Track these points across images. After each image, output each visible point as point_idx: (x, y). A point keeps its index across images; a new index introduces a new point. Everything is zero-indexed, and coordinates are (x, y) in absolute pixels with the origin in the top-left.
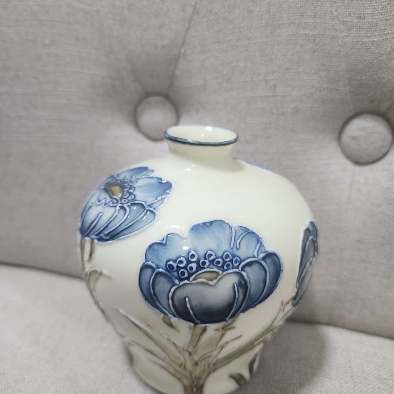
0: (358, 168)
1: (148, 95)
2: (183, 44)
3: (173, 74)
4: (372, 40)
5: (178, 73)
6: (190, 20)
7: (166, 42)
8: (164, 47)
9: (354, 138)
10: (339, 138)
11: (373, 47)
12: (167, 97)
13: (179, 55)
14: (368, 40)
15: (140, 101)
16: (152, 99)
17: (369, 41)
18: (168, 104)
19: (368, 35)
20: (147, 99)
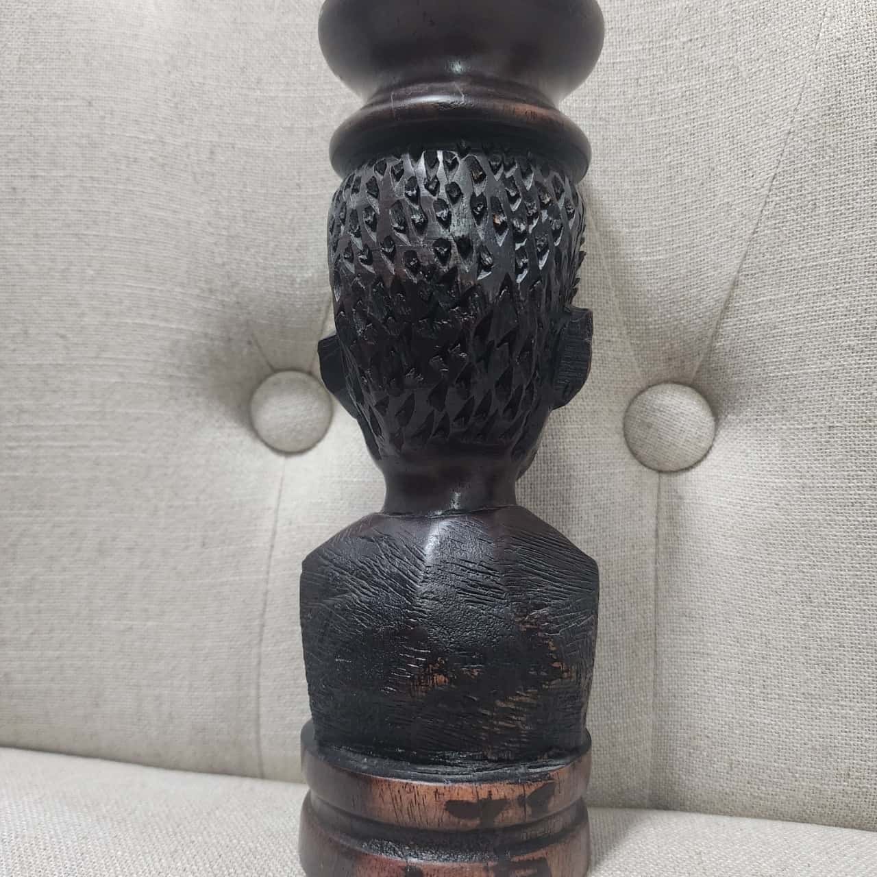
0: (665, 479)
1: (275, 371)
4: (655, 258)
8: (306, 281)
10: (624, 428)
11: (658, 269)
12: (310, 373)
14: (649, 258)
15: (259, 382)
16: (282, 377)
17: (650, 261)
18: (314, 385)
19: (648, 251)
20: (272, 379)
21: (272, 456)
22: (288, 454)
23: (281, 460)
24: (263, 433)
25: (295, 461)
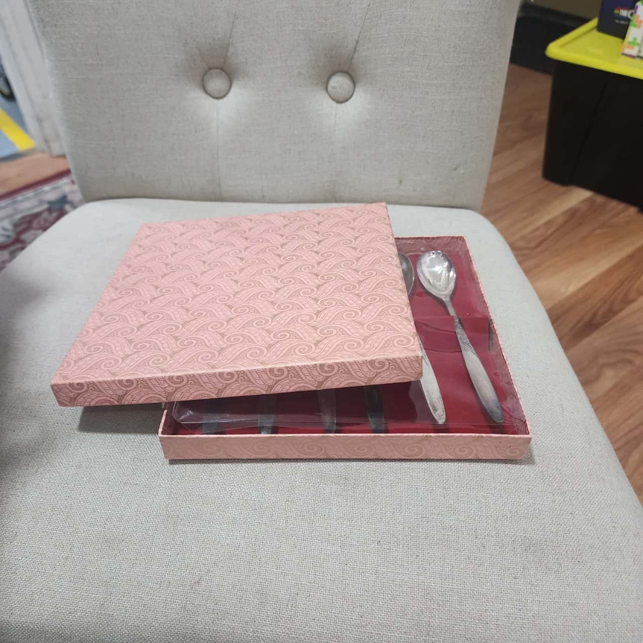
0: (339, 105)
1: (210, 69)
2: (230, 37)
3: (226, 55)
5: (229, 54)
6: (233, 22)
7: (219, 36)
8: (219, 39)
9: (334, 88)
10: (326, 89)
11: (334, 36)
12: (222, 70)
13: (229, 44)
14: (331, 32)
15: (206, 73)
16: (214, 72)
18: (223, 73)
20: (209, 72)
21: (212, 100)
22: (217, 98)
23: (216, 101)
24: (209, 92)
25: (221, 101)
